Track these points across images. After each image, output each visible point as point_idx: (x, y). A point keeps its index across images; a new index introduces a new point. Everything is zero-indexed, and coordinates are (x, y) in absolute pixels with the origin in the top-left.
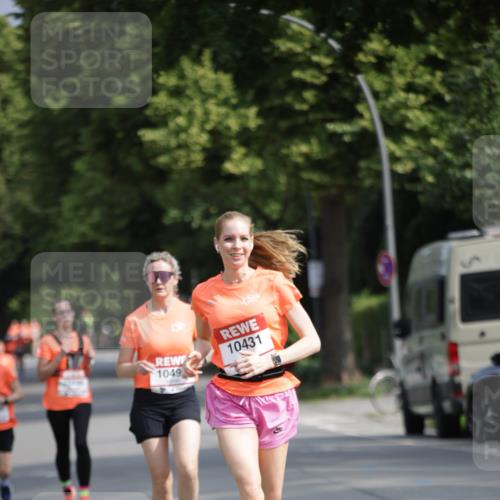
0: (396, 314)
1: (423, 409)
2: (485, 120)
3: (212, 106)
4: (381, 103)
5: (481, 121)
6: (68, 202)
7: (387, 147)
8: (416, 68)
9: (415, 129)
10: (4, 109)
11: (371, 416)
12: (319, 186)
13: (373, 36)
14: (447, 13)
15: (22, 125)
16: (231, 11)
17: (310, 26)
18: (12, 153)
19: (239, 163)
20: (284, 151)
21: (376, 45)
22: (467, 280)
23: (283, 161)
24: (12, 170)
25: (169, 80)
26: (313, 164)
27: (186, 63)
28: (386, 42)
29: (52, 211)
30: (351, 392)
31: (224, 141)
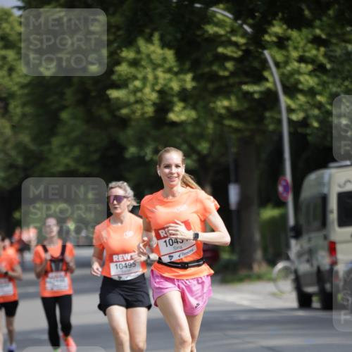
0: (292, 222)
1: (311, 289)
3: (160, 73)
4: (281, 70)
6: (56, 142)
7: (285, 102)
8: (306, 45)
9: (306, 89)
10: (10, 75)
11: (274, 295)
12: (237, 130)
13: (275, 22)
14: (328, 6)
15: (23, 86)
16: (174, 5)
17: (230, 16)
18: (16, 107)
19: (179, 114)
20: (212, 105)
21: (277, 29)
22: (344, 198)
23: (210, 112)
24: (16, 119)
25: (128, 54)
26: (232, 114)
27: (141, 43)
28: (285, 27)
29: (45, 148)
30: (259, 278)
31: (169, 98)
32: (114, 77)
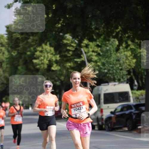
1: (95, 124)
2: (109, 59)
3: (49, 55)
4: (87, 55)
5: (108, 59)
8: (94, 47)
9: (94, 61)
10: (3, 55)
13: (85, 40)
14: (101, 35)
15: (7, 58)
16: (54, 34)
17: (71, 37)
18: (4, 65)
19: (55, 68)
20: (65, 65)
21: (86, 42)
22: (105, 95)
23: (65, 67)
24: (4, 69)
25: (39, 49)
26: (71, 68)
27: (43, 45)
28: (88, 41)
31: (51, 63)
32: (35, 56)
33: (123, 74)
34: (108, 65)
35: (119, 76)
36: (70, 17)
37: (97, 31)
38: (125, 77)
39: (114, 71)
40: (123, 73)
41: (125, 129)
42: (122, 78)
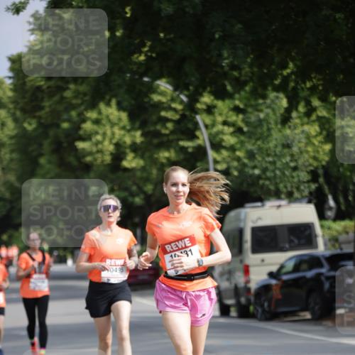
1: (230, 302)
3: (116, 130)
4: (209, 131)
5: (263, 143)
7: (213, 156)
8: (228, 112)
9: (228, 146)
10: (2, 129)
13: (206, 94)
14: (245, 83)
15: (11, 138)
16: (127, 78)
17: (171, 88)
18: (6, 153)
19: (130, 162)
20: (156, 156)
21: (207, 99)
22: (255, 231)
23: (154, 162)
24: (5, 163)
25: (92, 115)
27: (102, 106)
28: (212, 98)
31: (122, 150)
32: (81, 132)
33: (299, 181)
34: (263, 158)
35: (289, 185)
36: (168, 37)
37: (236, 74)
38: (305, 187)
39: (278, 172)
40: (298, 176)
41: (305, 316)
42: (298, 189)
